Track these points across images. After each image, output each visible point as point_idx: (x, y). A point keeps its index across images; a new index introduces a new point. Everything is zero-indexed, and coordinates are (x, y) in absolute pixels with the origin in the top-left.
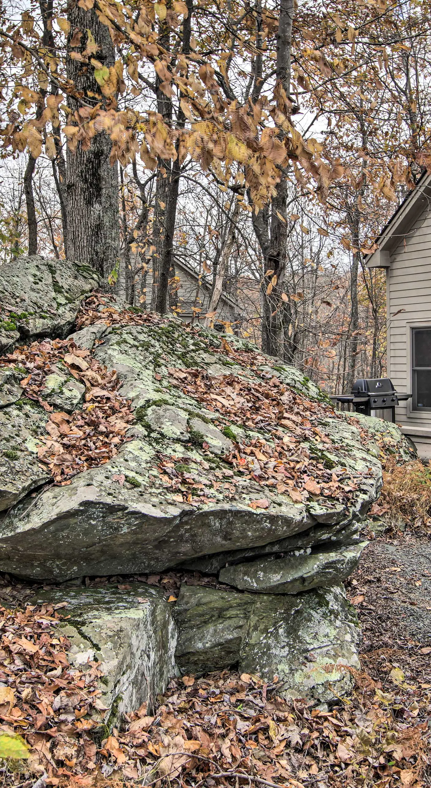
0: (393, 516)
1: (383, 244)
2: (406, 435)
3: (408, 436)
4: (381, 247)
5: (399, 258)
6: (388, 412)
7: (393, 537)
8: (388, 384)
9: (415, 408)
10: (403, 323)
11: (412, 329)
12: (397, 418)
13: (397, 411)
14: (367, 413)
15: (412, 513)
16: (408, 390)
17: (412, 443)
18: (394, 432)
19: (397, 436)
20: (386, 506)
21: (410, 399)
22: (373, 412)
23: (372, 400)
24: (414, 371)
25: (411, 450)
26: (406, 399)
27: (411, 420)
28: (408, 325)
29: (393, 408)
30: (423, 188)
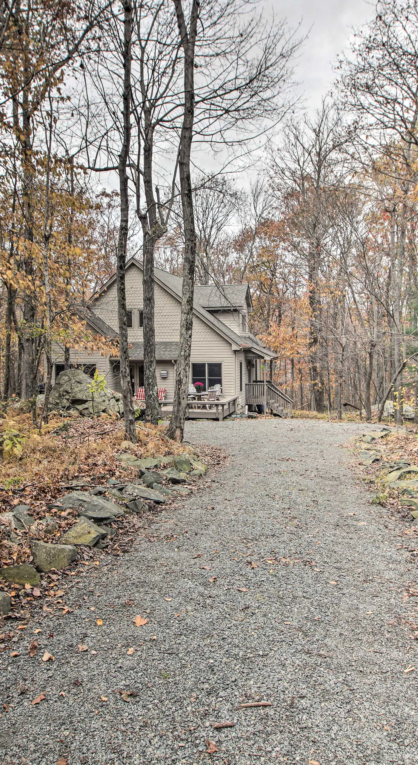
11: (56, 365)
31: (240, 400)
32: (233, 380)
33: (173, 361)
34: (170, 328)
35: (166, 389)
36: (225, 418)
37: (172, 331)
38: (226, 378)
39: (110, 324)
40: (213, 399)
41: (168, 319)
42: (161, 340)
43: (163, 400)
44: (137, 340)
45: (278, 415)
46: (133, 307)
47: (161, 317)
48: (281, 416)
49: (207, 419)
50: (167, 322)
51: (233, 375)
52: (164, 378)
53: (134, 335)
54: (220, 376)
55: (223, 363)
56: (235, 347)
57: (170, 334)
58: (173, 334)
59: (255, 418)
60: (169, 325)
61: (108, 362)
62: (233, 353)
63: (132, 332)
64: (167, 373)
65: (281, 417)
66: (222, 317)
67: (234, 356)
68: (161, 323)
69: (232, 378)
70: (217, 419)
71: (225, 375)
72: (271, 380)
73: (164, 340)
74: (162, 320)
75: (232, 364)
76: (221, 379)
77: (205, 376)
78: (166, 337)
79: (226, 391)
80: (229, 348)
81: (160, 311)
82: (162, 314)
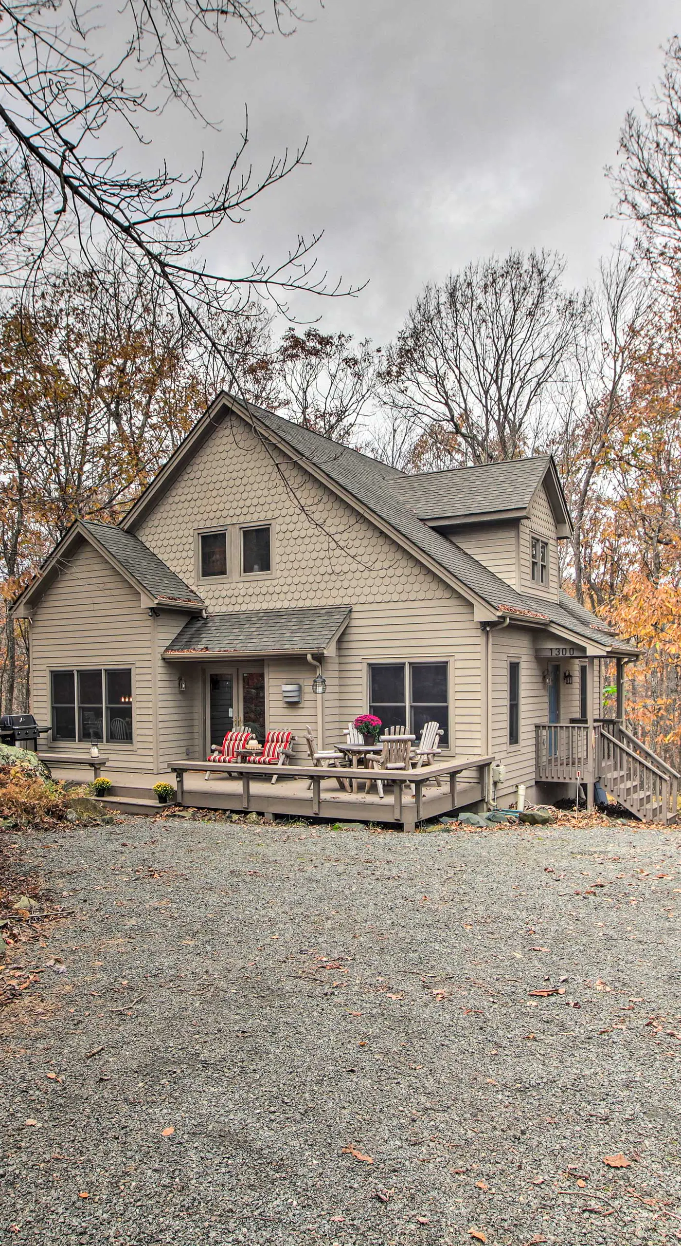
0: (20, 816)
1: (28, 597)
2: (42, 761)
3: (43, 761)
4: (25, 601)
5: (40, 611)
6: (30, 743)
7: (19, 830)
8: (30, 720)
9: (54, 739)
10: (44, 667)
11: (51, 672)
12: (39, 748)
13: (39, 742)
14: (11, 743)
15: (33, 814)
16: (49, 724)
17: (48, 768)
18: (33, 760)
19: (35, 761)
20: (14, 809)
21: (50, 732)
22: (17, 743)
23: (16, 733)
24: (53, 708)
25: (46, 772)
26: (46, 732)
27: (51, 749)
28: (48, 669)
29: (35, 739)
30: (55, 560)
31: (502, 768)
32: (477, 711)
33: (309, 657)
34: (315, 571)
35: (295, 734)
36: (422, 824)
37: (318, 578)
38: (458, 703)
39: (178, 569)
40: (402, 765)
41: (311, 547)
42: (293, 604)
43: (280, 766)
44: (237, 608)
45: (626, 814)
46: (228, 521)
47: (292, 542)
48: (639, 815)
49: (366, 823)
50: (307, 556)
51: (478, 696)
52: (293, 705)
53: (230, 593)
54: (445, 699)
55: (451, 659)
56: (483, 614)
57: (315, 586)
58: (323, 586)
59: (545, 822)
60: (311, 563)
61: (160, 663)
62: (479, 632)
63: (226, 586)
64: (300, 690)
65: (638, 819)
66: (473, 543)
67: (481, 640)
68: (292, 557)
69: (477, 704)
70: (397, 826)
71: (458, 696)
72: (619, 715)
73: (301, 604)
74: (296, 549)
75: (477, 664)
76: (447, 707)
77: (403, 701)
78: (304, 595)
79: (459, 742)
80: (468, 617)
81: (291, 527)
82: (295, 534)
